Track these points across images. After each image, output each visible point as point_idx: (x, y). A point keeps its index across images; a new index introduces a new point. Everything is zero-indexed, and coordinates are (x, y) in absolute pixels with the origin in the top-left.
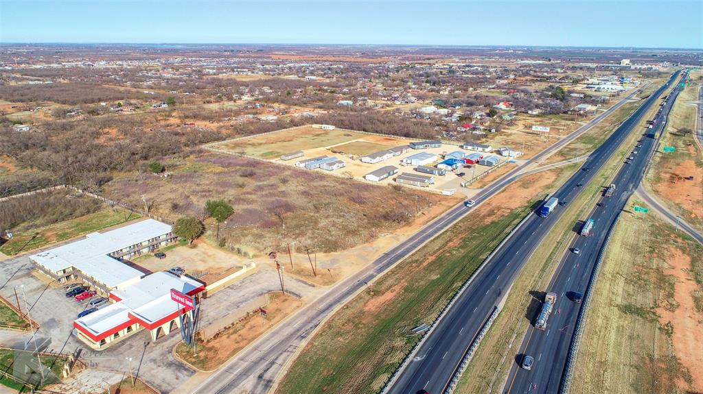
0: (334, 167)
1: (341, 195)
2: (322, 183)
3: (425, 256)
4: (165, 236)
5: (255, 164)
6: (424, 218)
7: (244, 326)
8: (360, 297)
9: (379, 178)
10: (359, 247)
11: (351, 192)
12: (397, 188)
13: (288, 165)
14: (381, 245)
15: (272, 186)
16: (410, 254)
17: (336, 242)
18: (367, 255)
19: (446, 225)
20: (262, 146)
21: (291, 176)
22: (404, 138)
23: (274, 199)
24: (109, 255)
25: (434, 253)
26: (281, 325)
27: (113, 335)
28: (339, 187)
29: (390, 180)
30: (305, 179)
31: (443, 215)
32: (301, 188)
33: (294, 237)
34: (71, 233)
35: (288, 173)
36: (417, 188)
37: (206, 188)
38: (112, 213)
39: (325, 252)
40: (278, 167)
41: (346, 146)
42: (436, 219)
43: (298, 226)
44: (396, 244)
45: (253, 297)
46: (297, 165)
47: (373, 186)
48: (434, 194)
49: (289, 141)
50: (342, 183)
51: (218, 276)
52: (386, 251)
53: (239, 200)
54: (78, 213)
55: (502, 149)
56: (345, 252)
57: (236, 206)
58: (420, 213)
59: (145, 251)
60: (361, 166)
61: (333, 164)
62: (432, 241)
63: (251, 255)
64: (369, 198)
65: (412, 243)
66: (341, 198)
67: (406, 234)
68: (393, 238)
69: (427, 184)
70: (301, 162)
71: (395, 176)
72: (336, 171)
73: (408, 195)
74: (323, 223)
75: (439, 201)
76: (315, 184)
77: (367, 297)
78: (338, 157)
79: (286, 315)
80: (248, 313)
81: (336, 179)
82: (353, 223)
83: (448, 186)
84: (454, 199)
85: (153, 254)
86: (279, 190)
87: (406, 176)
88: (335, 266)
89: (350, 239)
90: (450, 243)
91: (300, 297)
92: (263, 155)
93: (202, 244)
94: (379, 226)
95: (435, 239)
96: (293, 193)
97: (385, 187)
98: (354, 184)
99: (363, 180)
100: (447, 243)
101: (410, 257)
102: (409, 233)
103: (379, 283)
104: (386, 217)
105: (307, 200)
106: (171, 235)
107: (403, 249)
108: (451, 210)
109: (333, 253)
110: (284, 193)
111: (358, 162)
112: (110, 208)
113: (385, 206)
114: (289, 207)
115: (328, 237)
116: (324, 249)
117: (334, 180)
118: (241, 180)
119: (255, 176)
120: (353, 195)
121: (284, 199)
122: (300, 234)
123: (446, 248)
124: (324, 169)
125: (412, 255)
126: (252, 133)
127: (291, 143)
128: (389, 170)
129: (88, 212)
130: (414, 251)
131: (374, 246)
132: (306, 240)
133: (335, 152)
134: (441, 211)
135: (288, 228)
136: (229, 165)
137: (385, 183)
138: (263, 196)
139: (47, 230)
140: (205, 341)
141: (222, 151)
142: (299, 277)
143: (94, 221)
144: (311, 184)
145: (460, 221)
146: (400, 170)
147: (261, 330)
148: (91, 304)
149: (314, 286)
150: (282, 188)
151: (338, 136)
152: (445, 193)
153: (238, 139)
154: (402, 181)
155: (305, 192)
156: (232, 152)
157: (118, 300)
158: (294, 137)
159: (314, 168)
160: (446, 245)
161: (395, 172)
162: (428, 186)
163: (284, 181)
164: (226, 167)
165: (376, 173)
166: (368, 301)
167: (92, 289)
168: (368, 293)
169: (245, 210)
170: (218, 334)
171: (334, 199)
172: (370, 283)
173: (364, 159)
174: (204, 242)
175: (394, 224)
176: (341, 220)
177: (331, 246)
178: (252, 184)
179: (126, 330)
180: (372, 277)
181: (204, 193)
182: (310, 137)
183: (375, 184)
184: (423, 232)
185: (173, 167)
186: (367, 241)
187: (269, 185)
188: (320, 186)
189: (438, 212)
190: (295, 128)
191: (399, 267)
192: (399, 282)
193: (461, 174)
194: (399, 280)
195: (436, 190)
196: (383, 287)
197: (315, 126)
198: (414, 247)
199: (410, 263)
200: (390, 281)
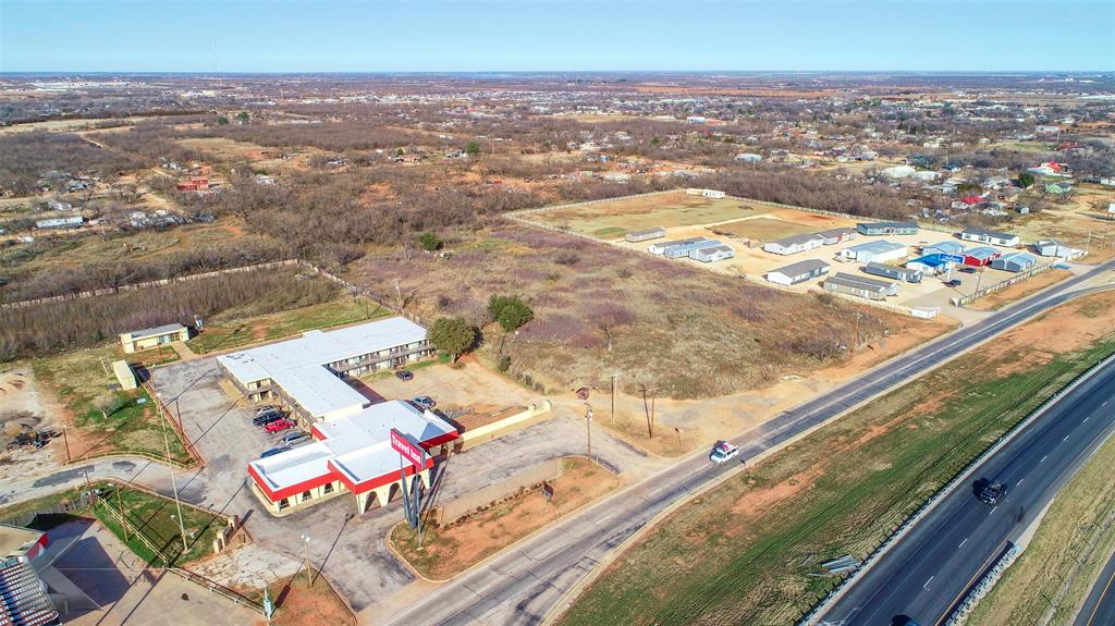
0: (714, 257)
1: (719, 303)
2: (688, 282)
3: (865, 424)
4: (417, 345)
5: (582, 245)
6: (871, 356)
7: (511, 510)
8: (727, 486)
9: (791, 280)
10: (738, 394)
11: (739, 299)
12: (824, 299)
13: (635, 249)
14: (781, 396)
15: (603, 280)
16: (837, 417)
17: (697, 382)
18: (753, 411)
19: (914, 372)
20: (599, 219)
21: (638, 267)
22: (848, 216)
23: (602, 301)
24: (327, 366)
25: (886, 420)
26: (574, 517)
27: (302, 494)
28: (718, 290)
29: (813, 285)
30: (661, 273)
31: (909, 353)
32: (651, 287)
33: (625, 366)
34: (287, 330)
35: (633, 262)
36: (863, 301)
37: (499, 277)
38: (351, 305)
39: (676, 397)
40: (618, 252)
41: (740, 225)
42: (894, 359)
43: (635, 349)
44: (810, 397)
45: (537, 461)
46: (651, 250)
47: (779, 293)
48: (895, 314)
49: (644, 212)
50: (724, 284)
51: (487, 418)
52: (789, 407)
53: (545, 299)
54: (304, 301)
55: (1041, 243)
56: (712, 402)
57: (540, 308)
58: (864, 345)
59: (384, 366)
60: (763, 258)
61: (713, 251)
62: (882, 398)
63: (547, 389)
64: (768, 312)
65: (840, 399)
66: (718, 309)
67: (832, 381)
68: (807, 385)
69: (884, 295)
70: (658, 245)
71: (822, 278)
72: (717, 264)
73: (844, 312)
74: (680, 347)
75: (905, 327)
76: (677, 282)
77: (742, 488)
78: (724, 241)
79: (588, 500)
80: (523, 488)
81: (714, 277)
82: (734, 352)
83: (923, 302)
84: (935, 325)
85: (394, 372)
86: (615, 287)
87: (843, 279)
88: (690, 424)
89: (724, 380)
90: (920, 406)
91: (618, 472)
92: (596, 233)
93: (473, 364)
94: (780, 362)
95: (889, 395)
96: (636, 294)
97: (801, 297)
98: (745, 287)
99: (763, 282)
100: (913, 404)
101: (833, 424)
102: (838, 379)
103: (769, 464)
104: (796, 347)
105: (657, 307)
106: (426, 344)
107: (821, 408)
108: (927, 344)
109: (689, 401)
110: (621, 294)
111: (758, 251)
112: (351, 296)
113: (798, 328)
114: (623, 317)
115: (683, 373)
116: (674, 392)
117: (711, 278)
118: (554, 268)
119: (579, 264)
120: (740, 305)
121: (618, 303)
122: (635, 362)
123: (910, 414)
124: (696, 259)
125: (840, 420)
126: (586, 198)
127: (647, 215)
128: (812, 268)
129: (319, 301)
130: (844, 413)
131: (767, 396)
132: (644, 373)
133: (718, 233)
134: (907, 345)
135: (617, 350)
136: (541, 244)
137: (802, 289)
138: (585, 296)
139: (257, 323)
140: (442, 526)
141: (535, 223)
142: (619, 435)
143: (323, 314)
144: (670, 282)
145: (944, 367)
146: (833, 270)
147: (541, 520)
148: (284, 440)
149: (645, 455)
150: (620, 285)
151: (729, 208)
152: (915, 313)
153: (563, 207)
154: (834, 286)
155: (657, 294)
156: (550, 226)
157: (322, 438)
158: (653, 207)
159: (679, 256)
160: (911, 409)
161: (823, 270)
162: (884, 300)
163: (625, 275)
164: (535, 247)
165: (787, 271)
166: (743, 495)
167: (292, 417)
168: (745, 480)
169: (551, 316)
170: (464, 518)
171: (705, 310)
172: (751, 463)
173: (768, 247)
174: (478, 361)
175: (811, 361)
176: (712, 346)
177: (687, 388)
178: (571, 275)
179: (322, 488)
180: (755, 451)
181: (493, 285)
182: (681, 208)
183: (784, 289)
184: (866, 379)
185: (456, 242)
186: (755, 387)
187: (597, 279)
188: (685, 286)
189: (899, 347)
190: (657, 193)
191: (812, 439)
192: (808, 468)
193: (953, 283)
194: (808, 463)
195: (900, 307)
196: (775, 474)
197: (691, 191)
198: (846, 404)
199: (834, 434)
200: (790, 464)
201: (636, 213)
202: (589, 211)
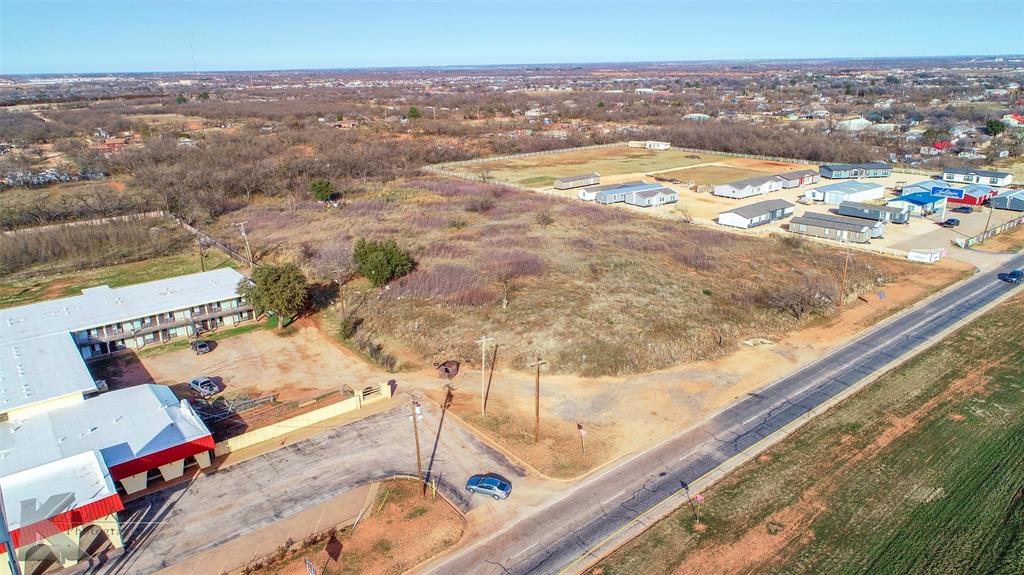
0: (654, 200)
1: (657, 249)
2: (621, 227)
3: (879, 414)
5: (502, 193)
6: (865, 311)
9: (748, 222)
10: (680, 368)
11: (682, 245)
12: (790, 243)
14: (744, 369)
15: (519, 227)
16: (832, 402)
17: (620, 350)
18: (700, 394)
19: (933, 331)
20: (530, 170)
21: (563, 214)
22: (805, 162)
23: (512, 250)
25: (910, 407)
28: (657, 235)
29: (775, 227)
30: (589, 218)
31: (918, 306)
32: (576, 234)
33: (519, 329)
35: (558, 208)
39: (586, 374)
40: (543, 199)
41: (687, 173)
42: (900, 315)
43: (540, 306)
44: (786, 370)
46: (581, 197)
47: (734, 237)
48: (886, 259)
52: (757, 386)
53: (440, 248)
56: (640, 379)
57: (429, 259)
58: (853, 297)
60: (713, 202)
61: (653, 194)
62: (896, 371)
63: (398, 364)
64: (721, 259)
65: (833, 373)
66: (659, 255)
67: (817, 345)
68: (781, 352)
69: (867, 237)
71: (786, 221)
72: (658, 208)
73: (818, 257)
74: (600, 303)
75: (903, 274)
76: (608, 228)
77: (682, 541)
78: (666, 185)
81: (654, 222)
82: (675, 308)
83: (922, 242)
84: (942, 270)
86: (529, 235)
87: (811, 219)
88: (603, 416)
89: (660, 347)
90: (958, 383)
91: (468, 506)
92: (523, 182)
93: (311, 329)
94: (740, 320)
95: (905, 366)
96: (554, 241)
97: (762, 241)
98: (690, 232)
99: (714, 226)
100: (945, 380)
101: (829, 413)
102: (825, 344)
103: (729, 490)
104: (762, 301)
105: (578, 255)
107: (807, 388)
108: (939, 295)
109: (605, 379)
110: (536, 242)
111: (706, 195)
113: (761, 276)
114: (531, 267)
115: (601, 337)
116: (585, 366)
117: (649, 224)
118: (463, 215)
119: (492, 211)
120: (685, 251)
121: (531, 252)
122: (535, 323)
123: (946, 396)
124: (633, 202)
125: (838, 407)
128: (774, 209)
130: (843, 396)
131: (724, 370)
132: (546, 338)
133: (661, 180)
134: (912, 295)
135: (515, 308)
136: (456, 192)
137: (762, 232)
138: (491, 243)
139: (61, 280)
141: (459, 175)
144: (599, 227)
145: (975, 324)
146: (799, 211)
150: (538, 232)
151: (673, 158)
152: (912, 256)
153: (493, 159)
154: (803, 228)
155: (581, 241)
156: (472, 176)
158: (591, 158)
159: (612, 200)
160: (946, 387)
161: (787, 211)
162: (867, 242)
163: (546, 221)
164: (447, 195)
165: (744, 212)
168: (688, 523)
169: (439, 268)
171: (639, 257)
172: (697, 488)
173: (718, 190)
174: (317, 325)
175: (782, 319)
176: (645, 300)
177: (604, 360)
178: (483, 221)
180: (706, 464)
182: (622, 158)
183: (740, 233)
186: (705, 356)
187: (512, 226)
188: (618, 232)
189: (902, 298)
190: (597, 146)
191: (796, 441)
192: (799, 495)
193: (950, 223)
194: (797, 489)
195: (891, 251)
196: (742, 508)
197: (633, 144)
198: (843, 381)
199: (832, 431)
200: (766, 489)
201: (572, 163)
202: (519, 162)
